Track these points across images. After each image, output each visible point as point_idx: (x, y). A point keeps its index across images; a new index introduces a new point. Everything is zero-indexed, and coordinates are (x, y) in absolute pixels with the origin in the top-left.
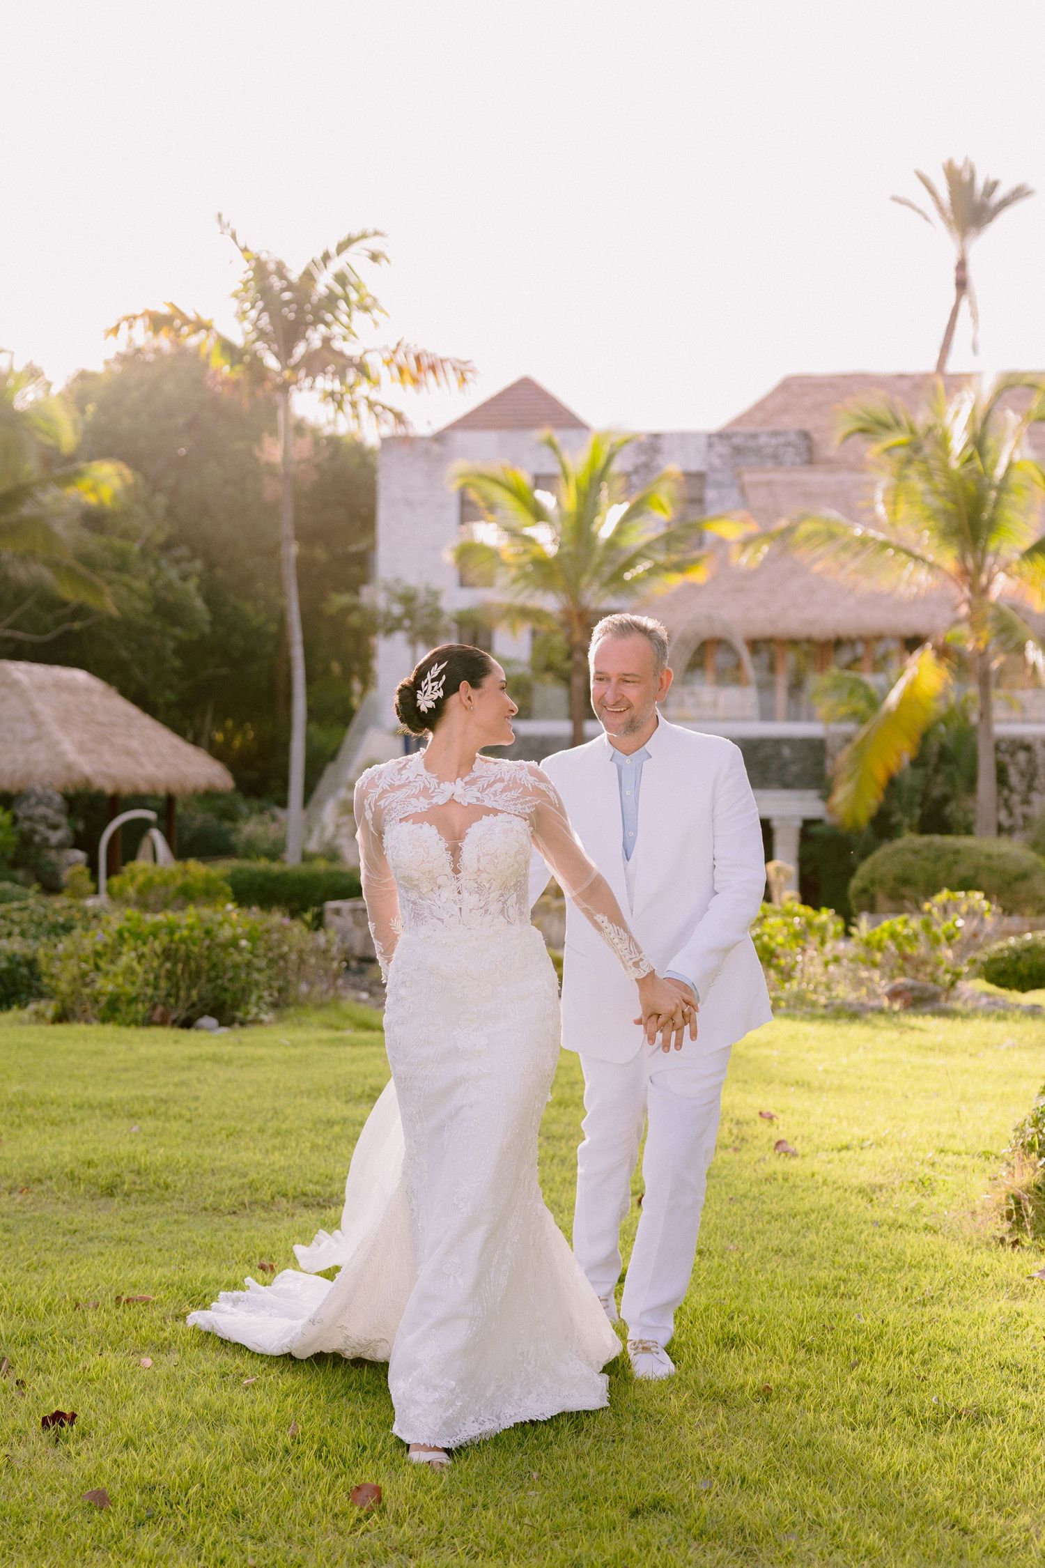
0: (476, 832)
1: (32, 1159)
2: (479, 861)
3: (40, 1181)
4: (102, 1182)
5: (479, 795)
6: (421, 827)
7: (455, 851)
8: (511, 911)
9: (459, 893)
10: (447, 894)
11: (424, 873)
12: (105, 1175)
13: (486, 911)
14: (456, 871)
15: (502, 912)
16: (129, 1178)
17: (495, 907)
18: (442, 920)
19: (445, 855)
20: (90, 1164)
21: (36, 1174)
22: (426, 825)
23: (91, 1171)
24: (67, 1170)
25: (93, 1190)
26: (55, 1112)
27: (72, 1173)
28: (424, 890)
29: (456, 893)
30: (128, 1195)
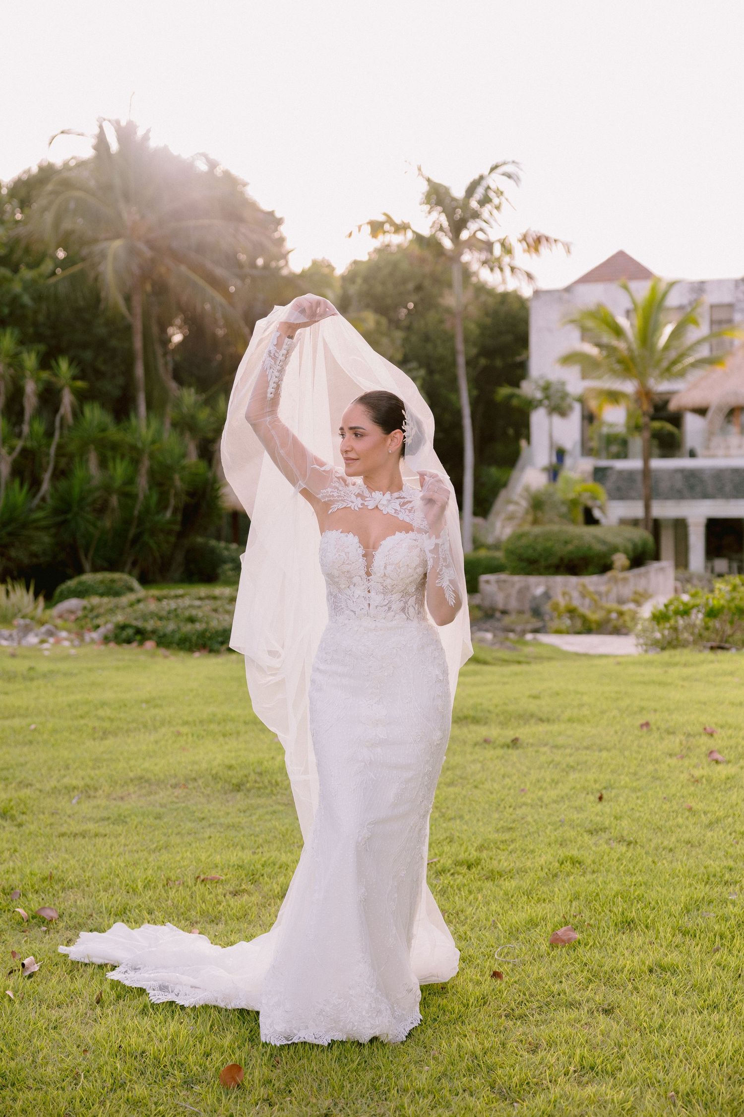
0: (388, 543)
1: (194, 763)
2: (385, 567)
3: (195, 780)
4: (234, 781)
5: (398, 508)
6: (347, 536)
7: (368, 556)
8: (411, 610)
9: (369, 592)
10: (359, 592)
11: (343, 573)
12: (236, 776)
13: (390, 608)
14: (368, 574)
15: (403, 610)
16: (253, 777)
17: (397, 606)
18: (354, 612)
19: (361, 560)
20: (230, 767)
21: (194, 775)
22: (351, 535)
23: (230, 773)
24: (214, 772)
25: (227, 786)
26: (230, 727)
27: (216, 774)
28: (343, 586)
29: (366, 592)
30: (249, 790)
